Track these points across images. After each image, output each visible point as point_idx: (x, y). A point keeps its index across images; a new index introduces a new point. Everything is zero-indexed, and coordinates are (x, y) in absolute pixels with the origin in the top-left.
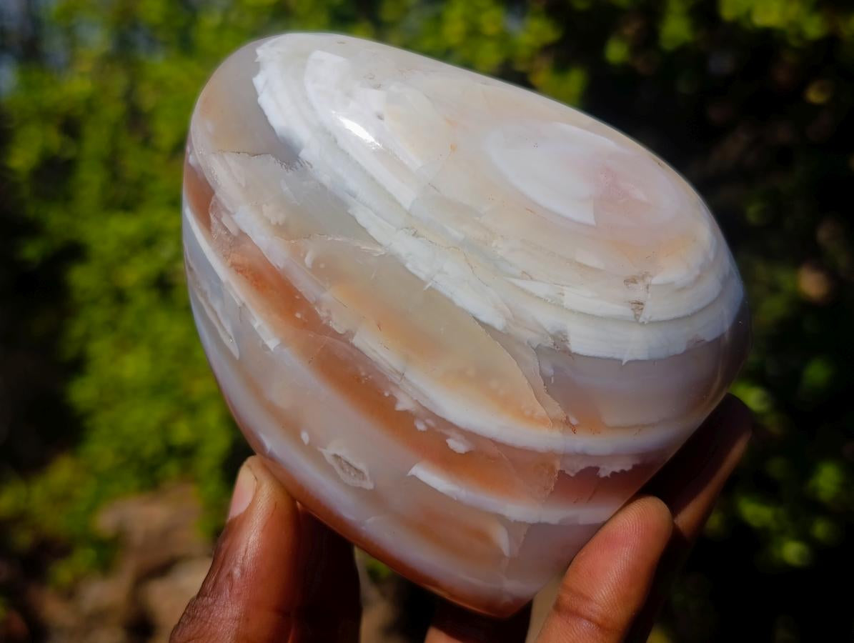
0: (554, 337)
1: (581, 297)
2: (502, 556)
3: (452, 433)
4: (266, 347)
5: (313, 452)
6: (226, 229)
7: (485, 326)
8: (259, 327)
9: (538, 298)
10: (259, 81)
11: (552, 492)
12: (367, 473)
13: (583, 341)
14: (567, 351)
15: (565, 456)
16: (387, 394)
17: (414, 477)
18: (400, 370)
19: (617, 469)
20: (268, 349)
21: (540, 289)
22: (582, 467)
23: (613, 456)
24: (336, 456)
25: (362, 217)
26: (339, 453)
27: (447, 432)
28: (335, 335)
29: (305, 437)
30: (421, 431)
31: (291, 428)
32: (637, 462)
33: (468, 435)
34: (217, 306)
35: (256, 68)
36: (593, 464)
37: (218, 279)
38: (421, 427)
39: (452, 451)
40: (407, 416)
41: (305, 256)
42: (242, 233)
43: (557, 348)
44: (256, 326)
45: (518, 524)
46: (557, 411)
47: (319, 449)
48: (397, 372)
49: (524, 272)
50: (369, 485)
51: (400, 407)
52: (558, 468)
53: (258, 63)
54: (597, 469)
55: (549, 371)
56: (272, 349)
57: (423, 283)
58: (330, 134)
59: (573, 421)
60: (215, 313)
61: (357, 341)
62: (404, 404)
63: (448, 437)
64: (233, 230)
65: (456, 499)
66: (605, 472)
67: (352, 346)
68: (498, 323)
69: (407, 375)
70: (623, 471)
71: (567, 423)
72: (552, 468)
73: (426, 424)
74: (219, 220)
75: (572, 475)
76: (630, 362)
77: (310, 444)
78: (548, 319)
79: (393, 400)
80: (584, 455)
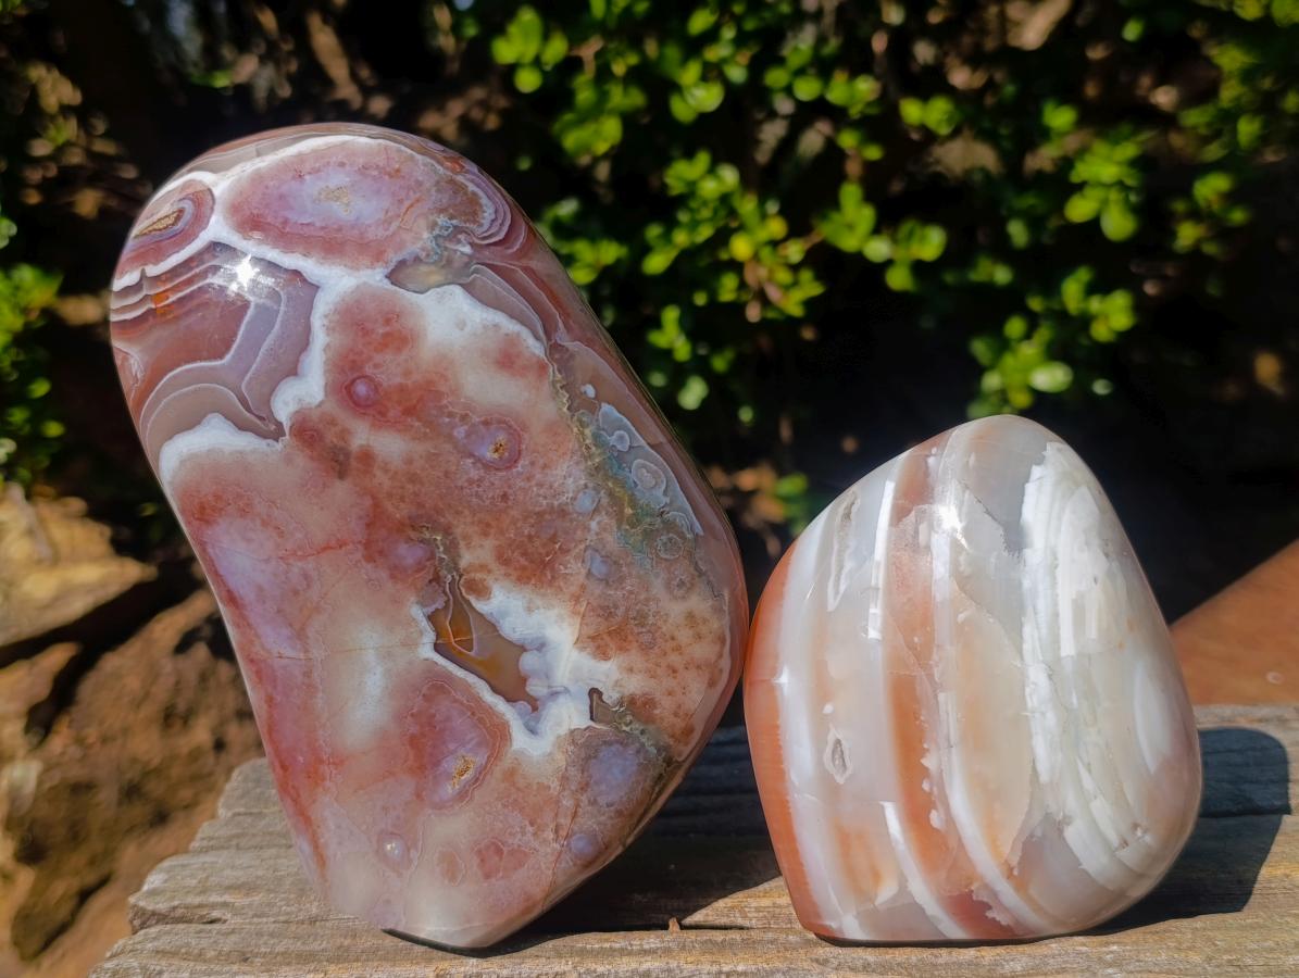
0: (1065, 817)
1: (1102, 809)
2: (871, 900)
3: (941, 810)
4: (866, 632)
5: (820, 724)
6: (917, 532)
7: (1034, 769)
8: (874, 614)
9: (1082, 787)
10: (1036, 471)
11: (950, 897)
12: (849, 772)
13: (1075, 835)
14: (1060, 831)
15: (986, 886)
16: (926, 746)
17: (883, 807)
18: (952, 743)
19: (998, 919)
20: (866, 633)
21: (1088, 782)
22: (985, 900)
23: (1006, 910)
24: (838, 742)
25: (1027, 630)
26: (843, 742)
27: (939, 805)
28: (930, 676)
29: (828, 708)
30: (923, 789)
31: (821, 690)
32: (1011, 924)
33: (950, 820)
34: (849, 565)
35: (1040, 461)
36: (991, 903)
37: (872, 552)
38: (926, 786)
39: (928, 820)
40: (925, 772)
41: (961, 612)
42: (928, 548)
43: (1057, 826)
44: (872, 610)
45: (910, 894)
46: (1015, 861)
47: (831, 726)
48: (948, 740)
49: (1089, 764)
50: (840, 780)
51: (924, 761)
52: (973, 888)
53: (1044, 457)
54: (990, 908)
55: (1039, 833)
56: (870, 637)
57: (1026, 709)
58: (1056, 559)
59: (1016, 873)
60: (841, 568)
61: (942, 697)
62: (929, 762)
63: (936, 808)
64: (922, 538)
65: (893, 844)
66: (990, 914)
67: (936, 696)
68: (1044, 777)
69: (954, 750)
70: (999, 922)
71: (1011, 869)
72: (971, 884)
73: (931, 789)
74: (917, 524)
75: (974, 898)
76: (1084, 870)
77: (826, 715)
78: (1071, 803)
79: (924, 752)
80: (995, 895)
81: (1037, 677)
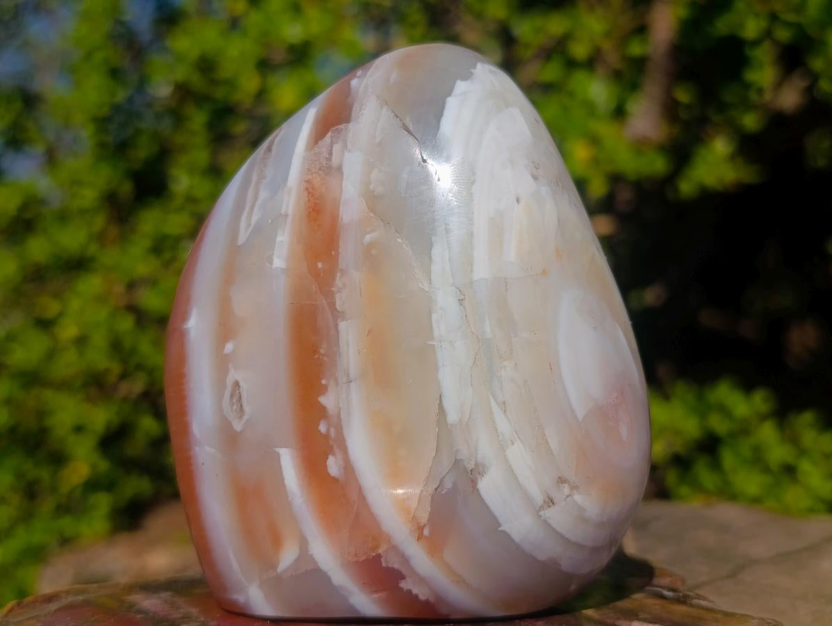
0: (477, 465)
1: (520, 457)
2: (273, 566)
3: (340, 456)
4: (271, 261)
5: (222, 363)
6: (331, 154)
7: (441, 410)
8: (282, 241)
9: (496, 430)
10: (461, 86)
11: (357, 562)
12: (246, 417)
13: (491, 487)
14: (474, 482)
15: (394, 548)
16: (324, 382)
17: (278, 456)
18: (352, 375)
19: (415, 591)
20: (271, 263)
21: (503, 425)
22: (396, 566)
23: (422, 580)
24: (237, 384)
25: (437, 251)
26: (242, 384)
27: (336, 450)
28: (332, 305)
29: (229, 347)
30: (319, 431)
31: (226, 329)
32: (432, 599)
33: (348, 467)
34: (263, 195)
35: (467, 76)
36: (404, 571)
37: (286, 179)
38: (323, 428)
39: (325, 466)
40: (322, 412)
41: (369, 233)
42: (339, 169)
43: (470, 475)
44: (280, 238)
45: (311, 559)
46: (424, 517)
47: (230, 366)
48: (348, 375)
49: (504, 403)
50: (238, 426)
51: (323, 400)
52: (380, 551)
53: (472, 74)
54: (403, 578)
55: (448, 484)
56: (274, 266)
57: (432, 338)
58: (474, 174)
59: (426, 532)
60: (256, 198)
61: (343, 325)
62: (327, 400)
63: (334, 454)
64: (335, 161)
65: (290, 499)
66: (405, 585)
67: (336, 326)
68: (452, 417)
69: (353, 385)
70: (416, 596)
71: (421, 529)
72: (377, 547)
73: (328, 431)
74: (332, 144)
75: (384, 565)
76: (504, 532)
77: (227, 355)
78: (485, 449)
79: (323, 390)
80: (405, 560)
81: (445, 300)
